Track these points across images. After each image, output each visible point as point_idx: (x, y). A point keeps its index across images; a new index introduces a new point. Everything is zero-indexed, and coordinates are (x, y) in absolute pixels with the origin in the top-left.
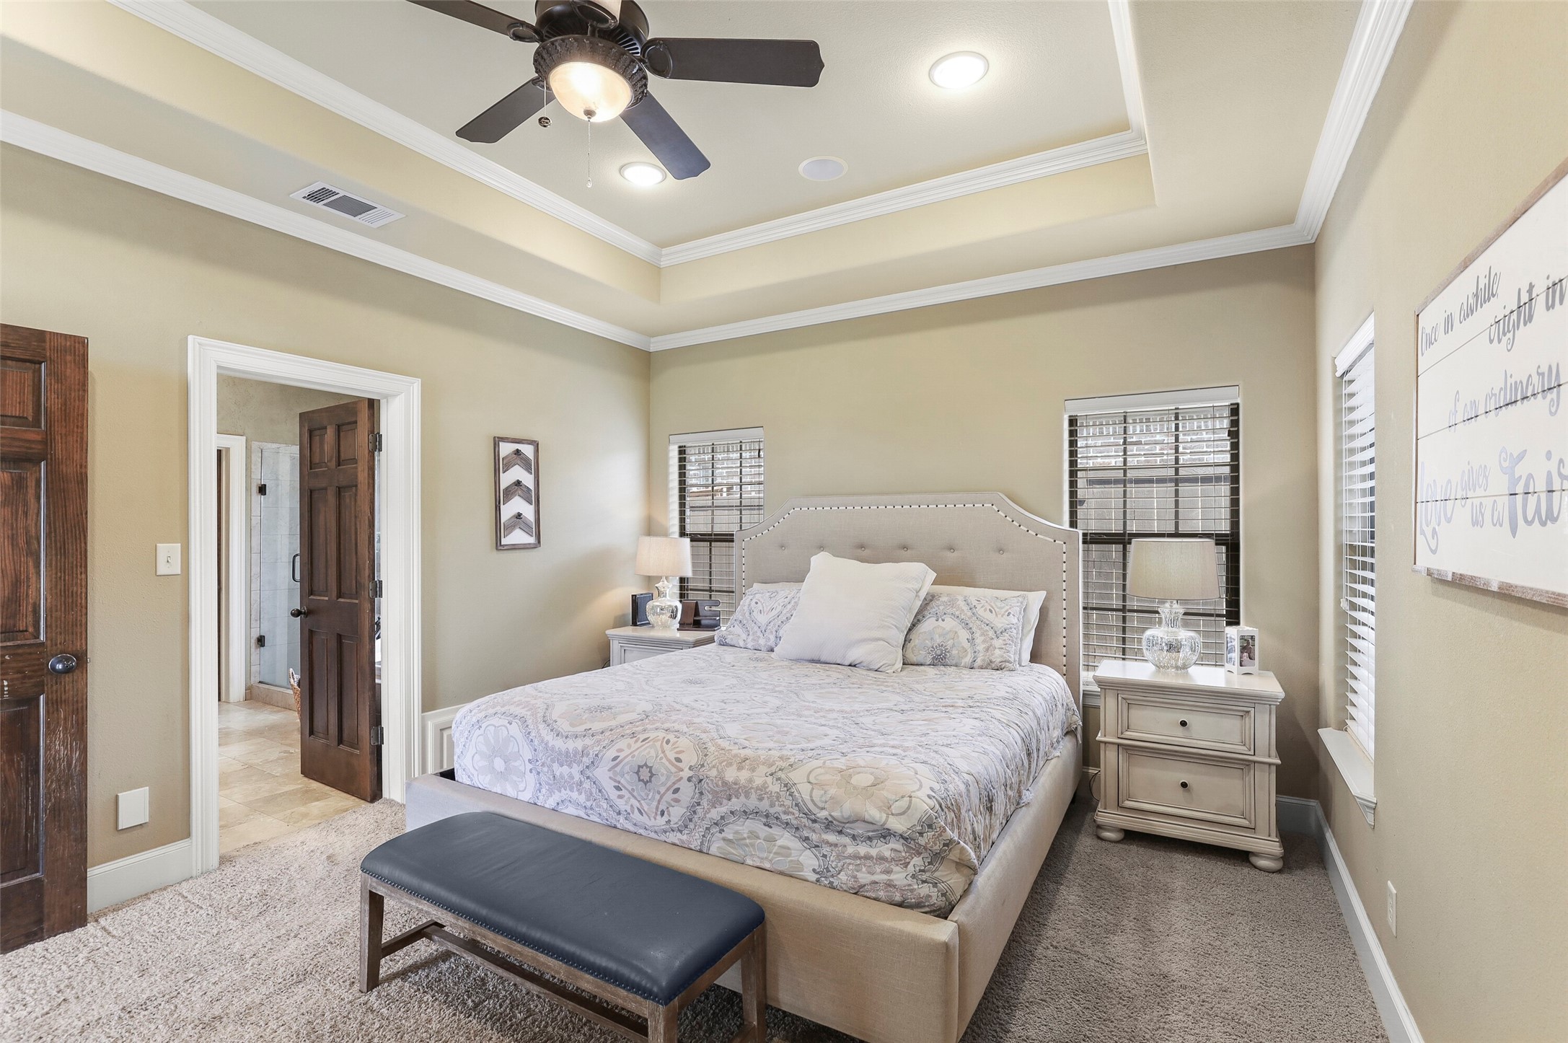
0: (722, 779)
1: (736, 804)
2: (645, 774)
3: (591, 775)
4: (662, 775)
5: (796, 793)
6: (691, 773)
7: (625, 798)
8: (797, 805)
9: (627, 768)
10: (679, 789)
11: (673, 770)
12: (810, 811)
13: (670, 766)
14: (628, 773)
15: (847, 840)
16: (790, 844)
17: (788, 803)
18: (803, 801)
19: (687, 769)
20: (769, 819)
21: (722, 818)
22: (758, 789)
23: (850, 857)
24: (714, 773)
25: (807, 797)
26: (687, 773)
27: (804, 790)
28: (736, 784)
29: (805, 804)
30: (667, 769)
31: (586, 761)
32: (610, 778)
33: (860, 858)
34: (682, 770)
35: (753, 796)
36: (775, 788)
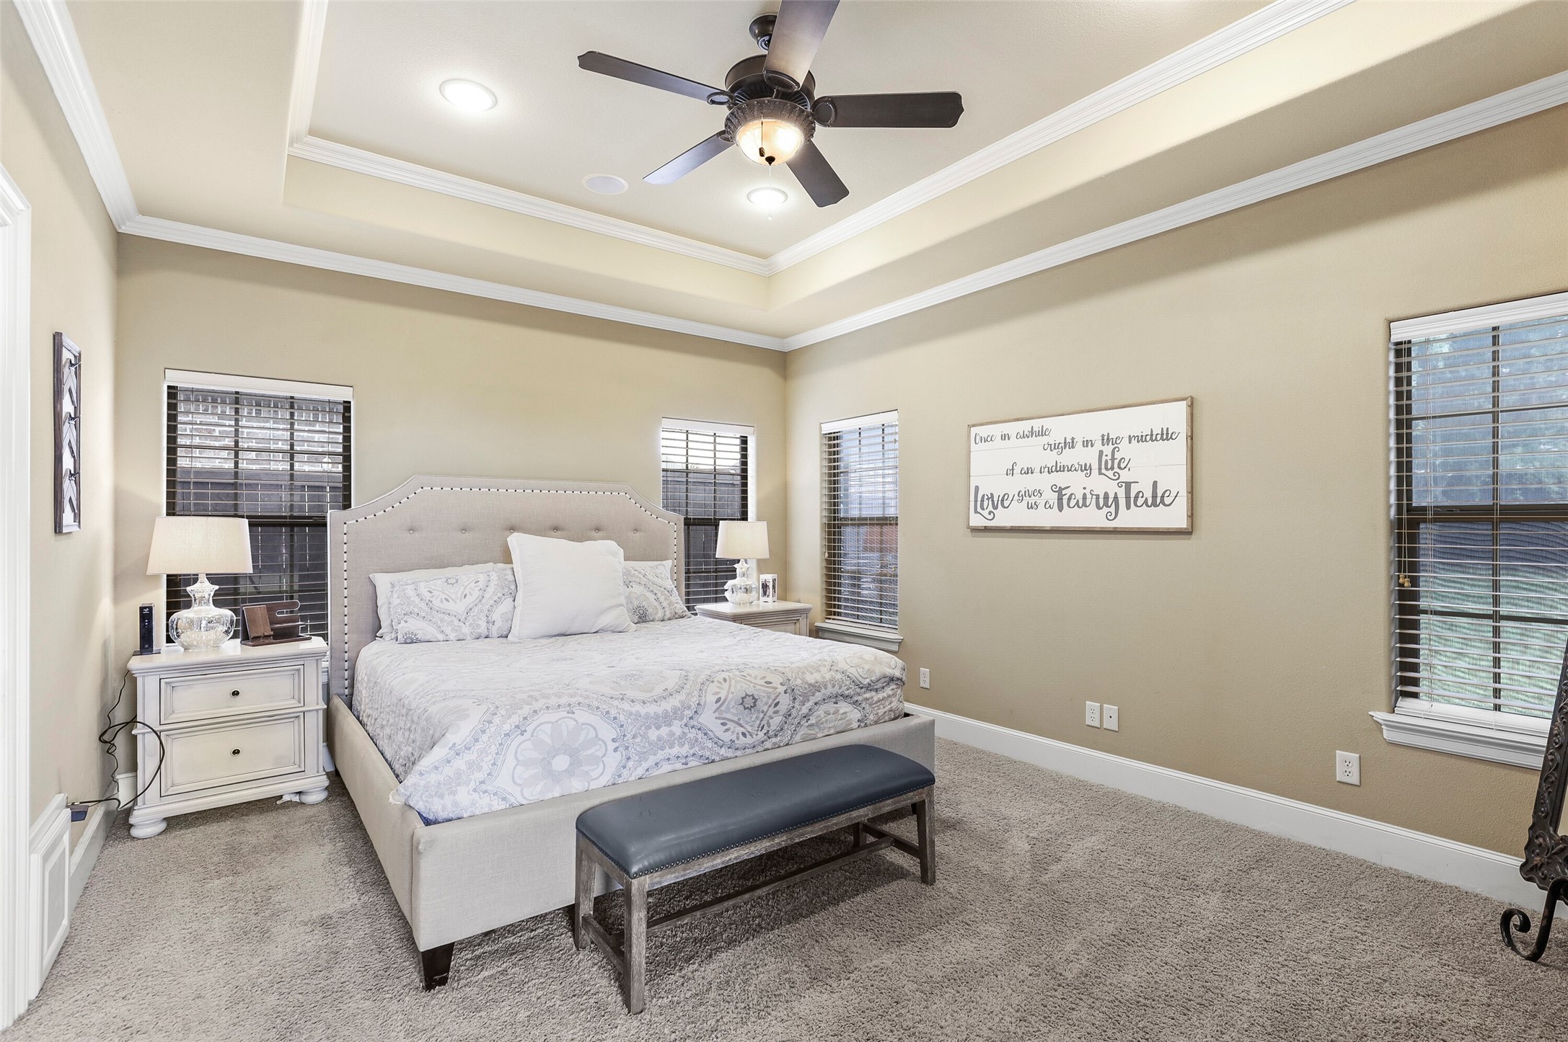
0: (807, 683)
1: (818, 696)
2: (749, 702)
3: (696, 723)
4: (764, 697)
5: (850, 675)
6: (785, 688)
7: (732, 730)
8: (853, 682)
9: (732, 703)
10: (779, 702)
11: (770, 690)
12: (860, 682)
13: (766, 689)
14: (734, 707)
15: (873, 693)
16: (847, 710)
17: (848, 683)
18: (856, 678)
19: (779, 686)
20: (836, 698)
21: (810, 710)
22: (831, 680)
23: (876, 703)
24: (799, 682)
25: (857, 675)
26: (781, 689)
27: (853, 672)
28: (817, 683)
29: (858, 679)
30: (764, 691)
31: (688, 713)
32: (716, 718)
33: (881, 700)
34: (777, 688)
35: (829, 686)
36: (839, 676)
